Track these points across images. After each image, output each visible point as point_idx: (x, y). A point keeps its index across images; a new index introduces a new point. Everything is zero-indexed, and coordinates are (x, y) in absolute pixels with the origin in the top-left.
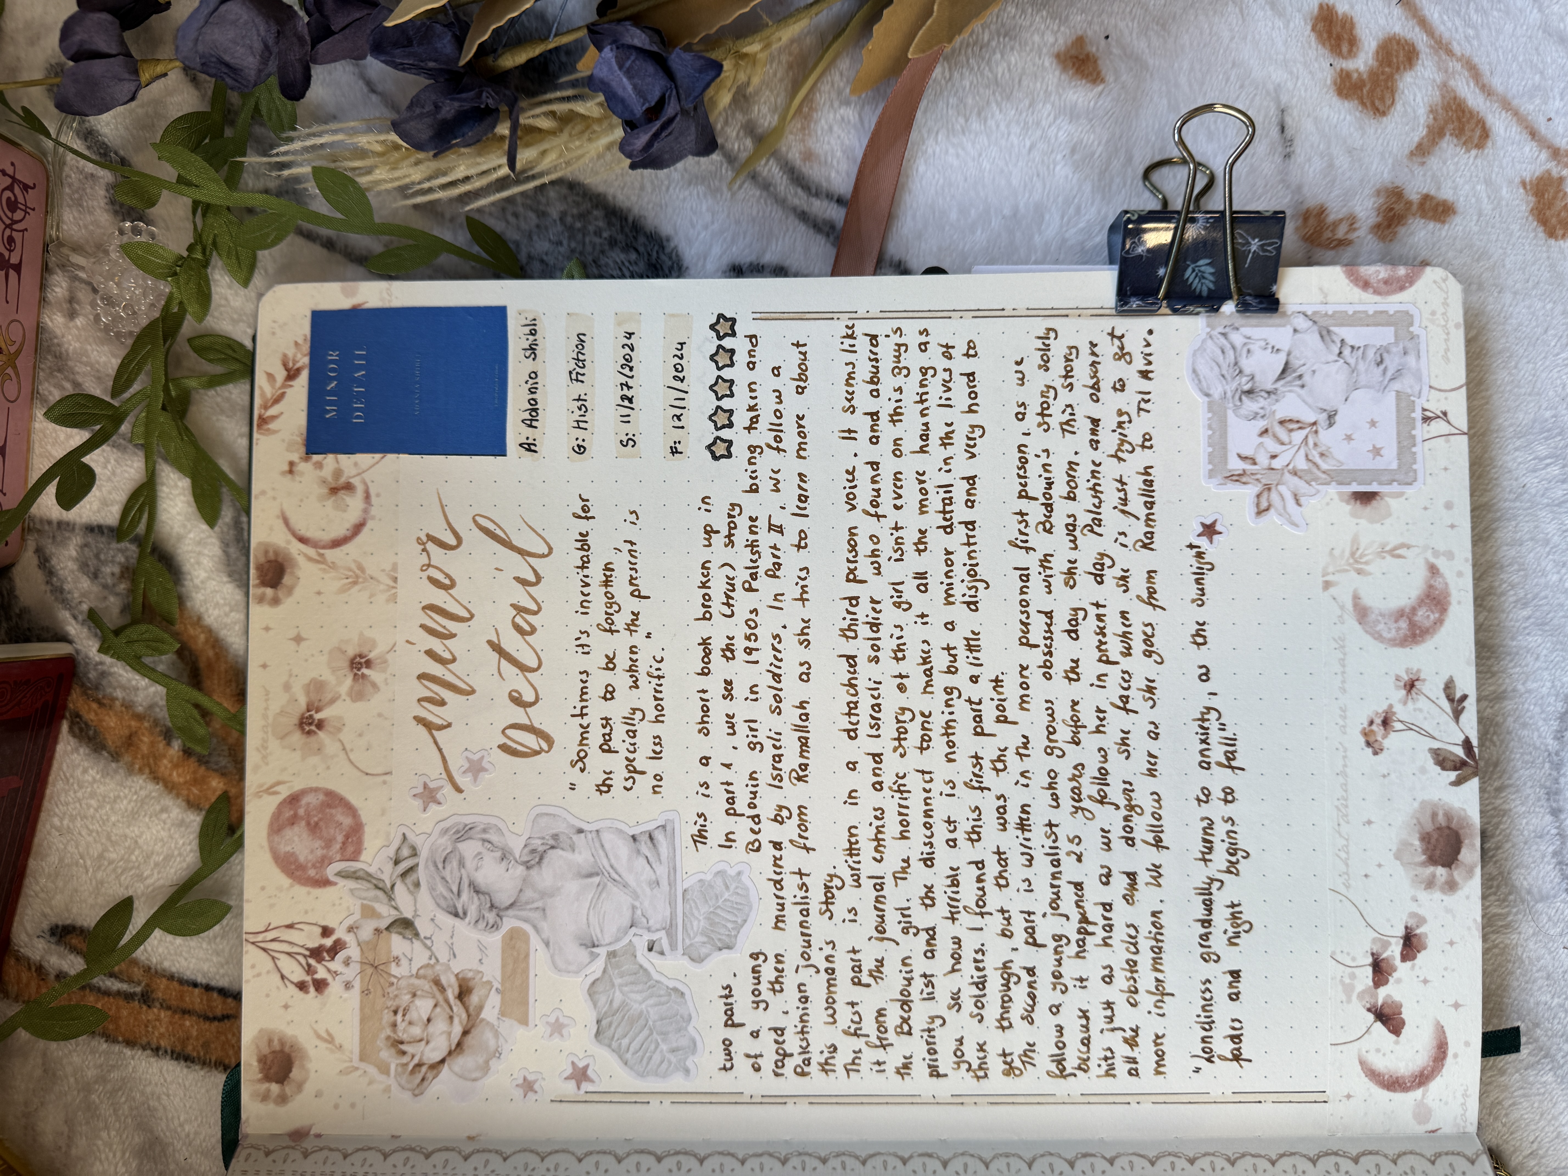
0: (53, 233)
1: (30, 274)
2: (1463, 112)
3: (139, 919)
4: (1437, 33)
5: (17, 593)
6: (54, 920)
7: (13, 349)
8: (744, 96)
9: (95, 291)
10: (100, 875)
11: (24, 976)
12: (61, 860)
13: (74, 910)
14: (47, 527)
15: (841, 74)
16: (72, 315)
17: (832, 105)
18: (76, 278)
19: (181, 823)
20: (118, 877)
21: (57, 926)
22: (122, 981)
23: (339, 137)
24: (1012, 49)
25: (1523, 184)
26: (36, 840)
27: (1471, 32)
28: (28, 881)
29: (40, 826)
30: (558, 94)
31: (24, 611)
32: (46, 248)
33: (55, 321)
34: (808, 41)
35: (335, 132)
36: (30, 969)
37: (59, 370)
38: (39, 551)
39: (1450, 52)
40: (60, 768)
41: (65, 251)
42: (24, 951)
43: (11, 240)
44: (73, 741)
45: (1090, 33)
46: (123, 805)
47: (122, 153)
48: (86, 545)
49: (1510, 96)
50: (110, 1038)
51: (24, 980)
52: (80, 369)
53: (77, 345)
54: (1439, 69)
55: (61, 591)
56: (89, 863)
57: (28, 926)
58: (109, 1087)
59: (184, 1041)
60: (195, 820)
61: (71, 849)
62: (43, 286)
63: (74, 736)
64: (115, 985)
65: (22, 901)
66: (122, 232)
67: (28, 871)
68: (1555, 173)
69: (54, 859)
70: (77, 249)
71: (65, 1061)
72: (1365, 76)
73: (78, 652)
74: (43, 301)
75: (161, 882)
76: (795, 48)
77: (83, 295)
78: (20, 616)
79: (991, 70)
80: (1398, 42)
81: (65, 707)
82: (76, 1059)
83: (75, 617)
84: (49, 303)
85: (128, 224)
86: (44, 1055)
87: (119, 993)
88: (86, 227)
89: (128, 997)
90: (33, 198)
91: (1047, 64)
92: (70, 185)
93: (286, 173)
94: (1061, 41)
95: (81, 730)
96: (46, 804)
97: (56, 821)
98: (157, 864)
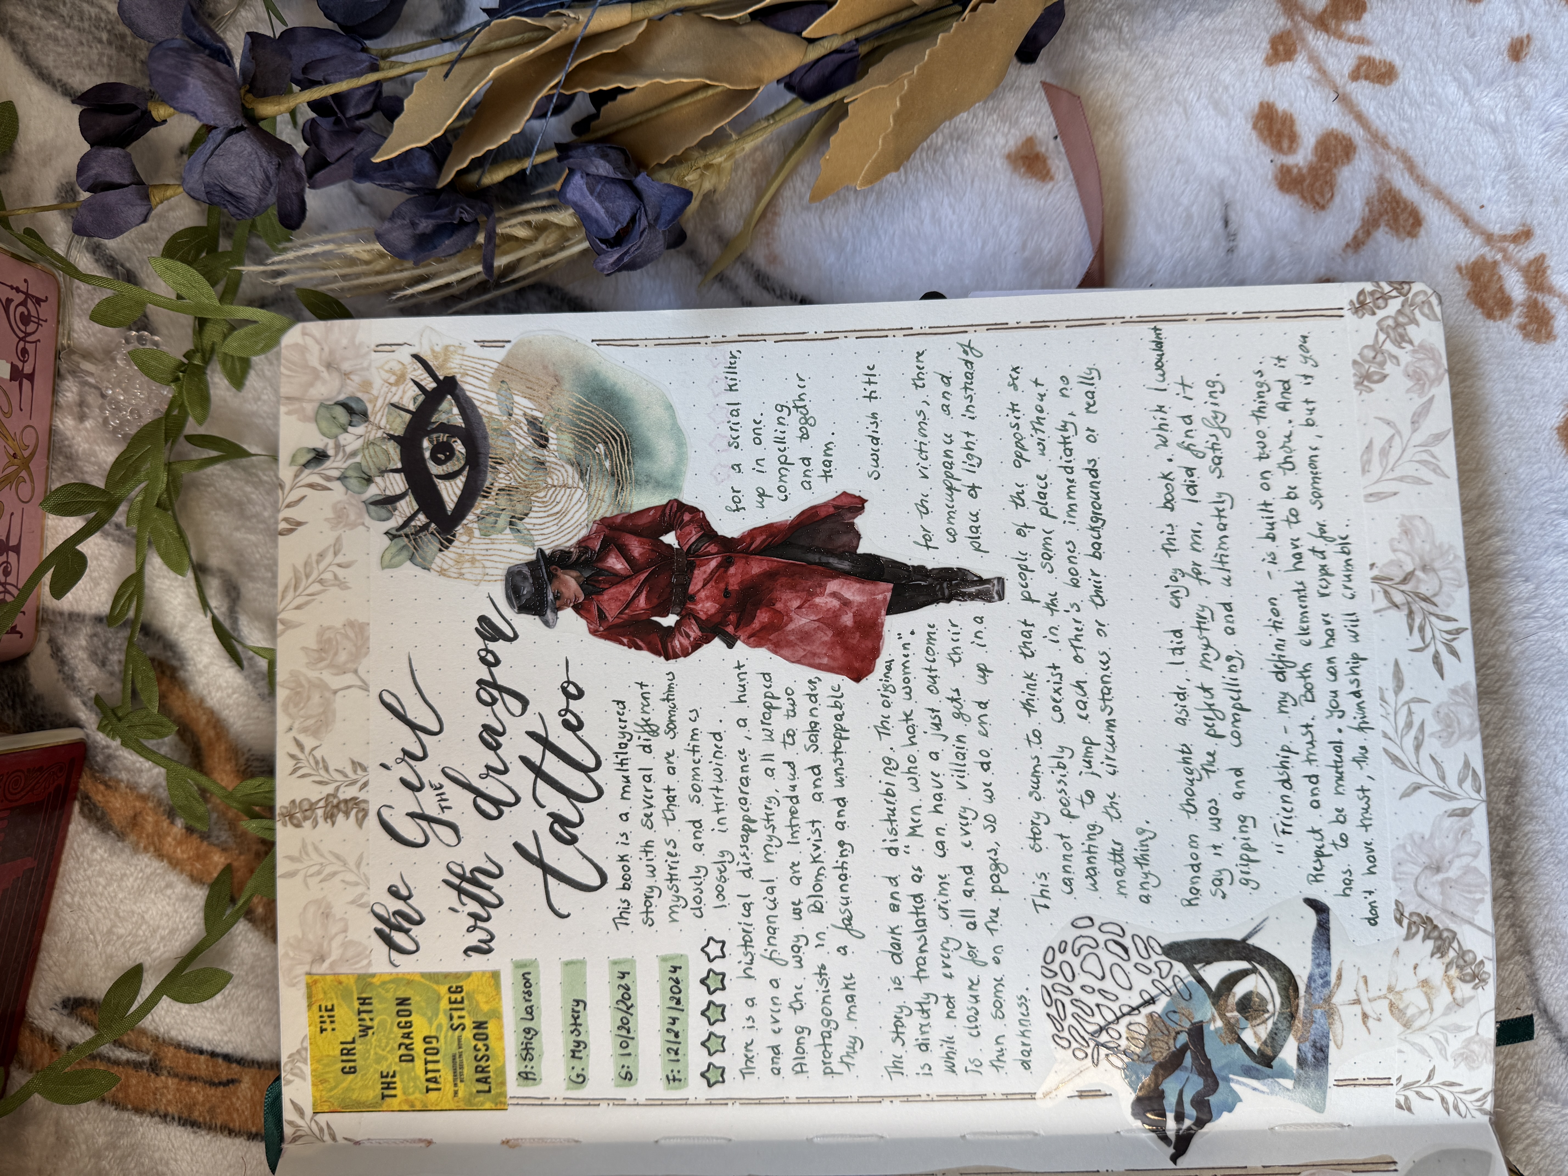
0: (65, 341)
1: (42, 382)
2: (1398, 203)
3: (146, 991)
4: (1374, 127)
5: (32, 681)
6: (66, 993)
7: (26, 454)
8: (711, 202)
9: (103, 396)
10: (109, 949)
11: (38, 1047)
12: (73, 935)
13: (86, 984)
14: (59, 619)
15: (803, 180)
16: (82, 418)
17: (794, 210)
18: (86, 383)
19: (185, 898)
20: (126, 952)
21: (69, 999)
22: (131, 1050)
23: (330, 247)
24: (965, 152)
25: (1459, 269)
26: (50, 916)
27: (1405, 125)
28: (43, 955)
29: (53, 903)
30: (534, 204)
31: (39, 698)
32: (57, 356)
33: (66, 424)
34: (771, 148)
35: (326, 242)
36: (43, 1040)
37: (70, 470)
38: (51, 641)
39: (1386, 146)
40: (72, 848)
41: (76, 358)
42: (38, 1022)
43: (24, 351)
44: (83, 821)
45: (1039, 134)
46: (129, 882)
47: (128, 265)
48: (95, 635)
49: (1442, 185)
50: (118, 1105)
51: (38, 1050)
52: (89, 468)
53: (86, 446)
54: (1376, 162)
55: (73, 679)
56: (98, 938)
57: (42, 999)
58: (119, 1153)
59: (191, 1108)
60: (200, 894)
61: (82, 924)
62: (55, 391)
63: (84, 817)
64: (124, 1055)
65: (37, 975)
66: (128, 341)
67: (43, 946)
68: (1489, 258)
69: (66, 934)
70: (87, 355)
71: (77, 1129)
72: (1305, 171)
73: (87, 735)
74: (55, 405)
75: (167, 955)
76: (759, 156)
77: (92, 399)
78: (34, 703)
79: (944, 173)
80: (1336, 137)
81: (76, 789)
82: (87, 1126)
83: (85, 704)
84: (61, 407)
85: (133, 334)
86: (57, 1123)
87: (128, 1062)
88: (94, 335)
89: (137, 1066)
90: (46, 311)
91: (998, 165)
92: (80, 296)
93: (280, 281)
94: (1012, 143)
95: (90, 810)
96: (59, 882)
97: (68, 898)
98: (162, 938)
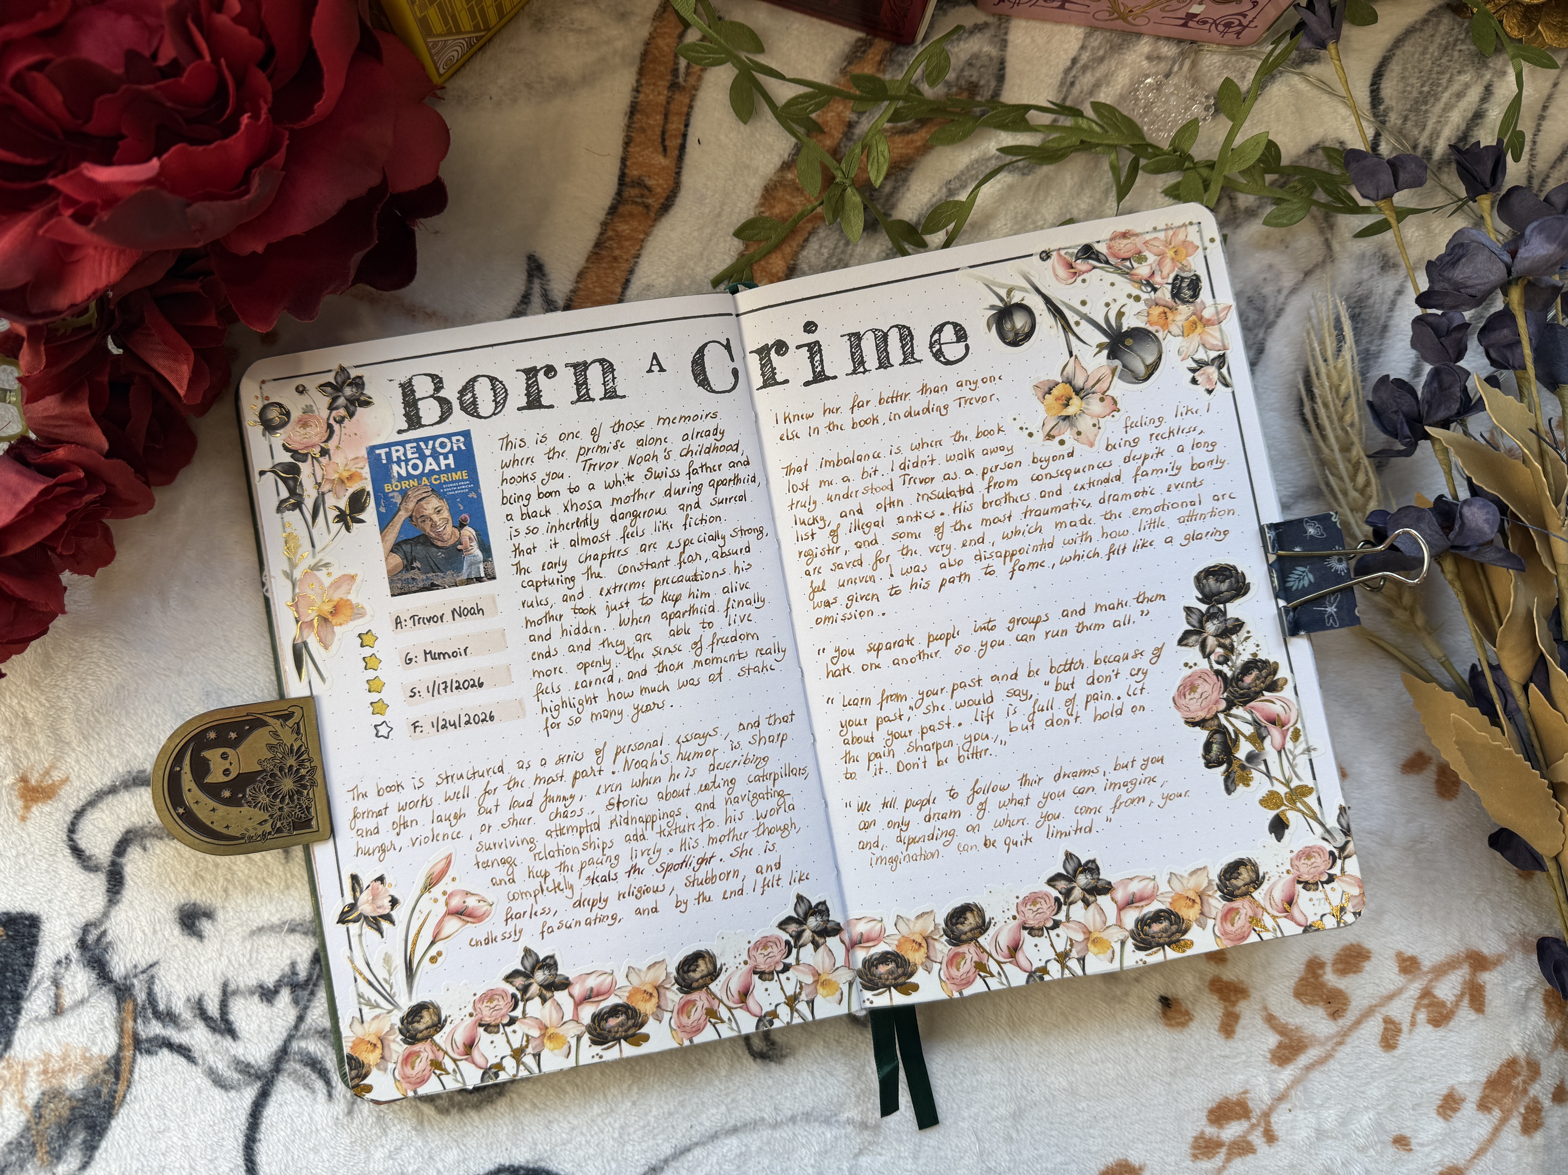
0: (1206, 48)
1: (1180, 32)
2: (1297, 1049)
4: (1350, 1034)
5: (957, 6)
7: (1130, 19)
9: (1166, 76)
14: (1002, 31)
16: (1150, 58)
18: (1174, 62)
22: (687, 68)
25: (1245, 1092)
32: (1195, 43)
37: (1111, 47)
38: (986, 25)
39: (1338, 1042)
41: (1193, 55)
43: (1205, 22)
47: (1260, 100)
48: (991, 59)
49: (1306, 1083)
52: (1113, 63)
54: (1326, 1036)
62: (1169, 39)
63: (856, 42)
64: (683, 64)
68: (1252, 1114)
70: (1194, 64)
72: (1321, 980)
74: (1159, 39)
77: (1163, 67)
80: (1345, 1004)
84: (1157, 43)
85: (1212, 101)
88: (1209, 71)
89: (674, 73)
90: (1231, 37)
92: (1240, 61)
97: (797, 25)
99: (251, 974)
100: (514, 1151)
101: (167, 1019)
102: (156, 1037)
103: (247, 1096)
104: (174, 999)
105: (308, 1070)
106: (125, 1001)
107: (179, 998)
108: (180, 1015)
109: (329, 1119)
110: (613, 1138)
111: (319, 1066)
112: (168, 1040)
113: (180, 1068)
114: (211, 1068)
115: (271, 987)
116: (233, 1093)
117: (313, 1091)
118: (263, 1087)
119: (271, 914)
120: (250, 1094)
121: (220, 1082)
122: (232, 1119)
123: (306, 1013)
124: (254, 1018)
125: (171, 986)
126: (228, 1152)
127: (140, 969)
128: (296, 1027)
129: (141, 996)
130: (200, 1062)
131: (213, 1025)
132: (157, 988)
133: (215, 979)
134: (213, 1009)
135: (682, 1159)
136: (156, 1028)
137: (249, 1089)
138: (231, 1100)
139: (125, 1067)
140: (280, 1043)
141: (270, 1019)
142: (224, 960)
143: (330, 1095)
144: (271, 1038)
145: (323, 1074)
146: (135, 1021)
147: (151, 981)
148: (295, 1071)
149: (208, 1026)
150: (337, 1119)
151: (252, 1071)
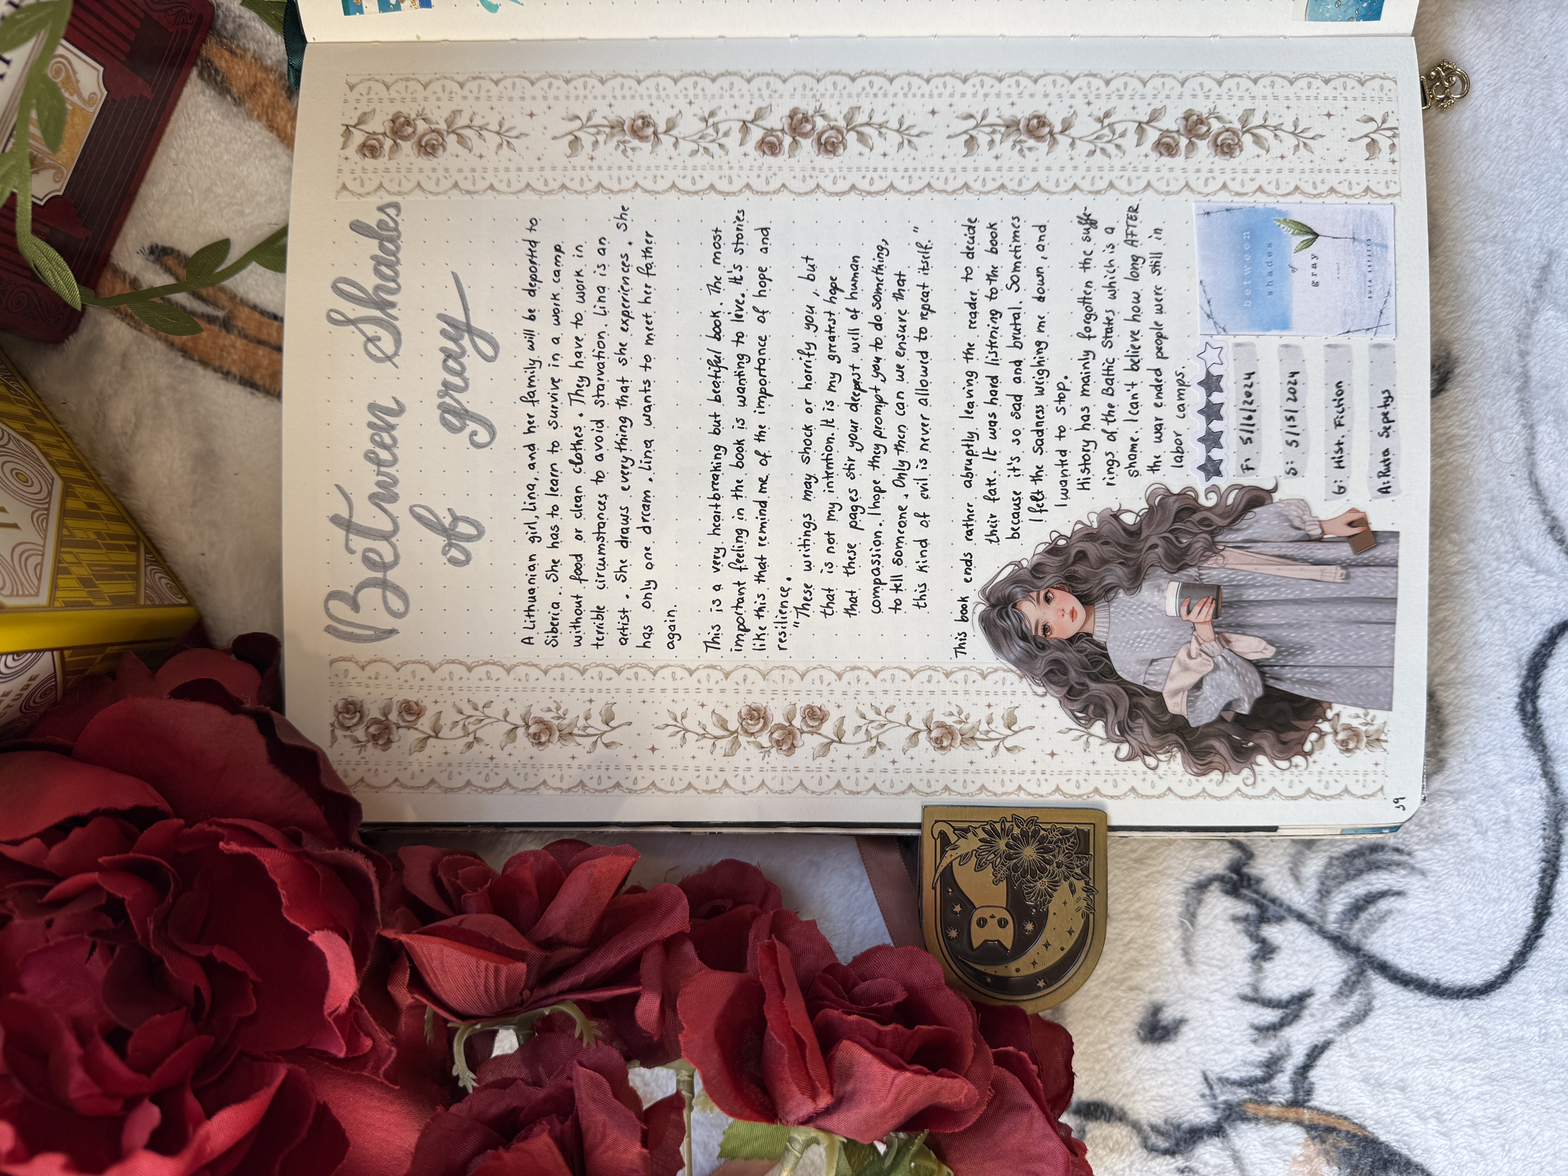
99: (1237, 967)
100: (1502, 689)
101: (1274, 1067)
102: (1293, 1082)
103: (1382, 987)
104: (1251, 1058)
105: (1364, 916)
106: (1245, 1112)
107: (1251, 1052)
108: (1271, 1053)
109: (1426, 897)
110: (1509, 571)
111: (1361, 903)
112: (1298, 1068)
113: (1334, 1059)
114: (1341, 1025)
115: (1256, 946)
116: (1377, 1003)
117: (1390, 912)
118: (1374, 968)
119: (1169, 938)
120: (1380, 985)
121: (1360, 1017)
122: (1406, 1007)
123: (1295, 911)
124: (1290, 970)
125: (1235, 1060)
126: (1445, 1015)
127: (1207, 1091)
128: (1310, 923)
129: (1242, 1094)
130: (1331, 1035)
131: (1291, 1017)
132: (1235, 1076)
133: (1235, 1008)
134: (1271, 1016)
135: (1547, 494)
136: (1283, 1082)
137: (1374, 984)
138: (1384, 1006)
139: (1322, 1121)
140: (1325, 943)
141: (1295, 952)
142: (1215, 997)
143: (1399, 894)
144: (1317, 953)
145: (1371, 899)
146: (1270, 1103)
147: (1225, 1081)
148: (1362, 930)
149: (1290, 1023)
150: (1428, 888)
151: (1353, 978)
